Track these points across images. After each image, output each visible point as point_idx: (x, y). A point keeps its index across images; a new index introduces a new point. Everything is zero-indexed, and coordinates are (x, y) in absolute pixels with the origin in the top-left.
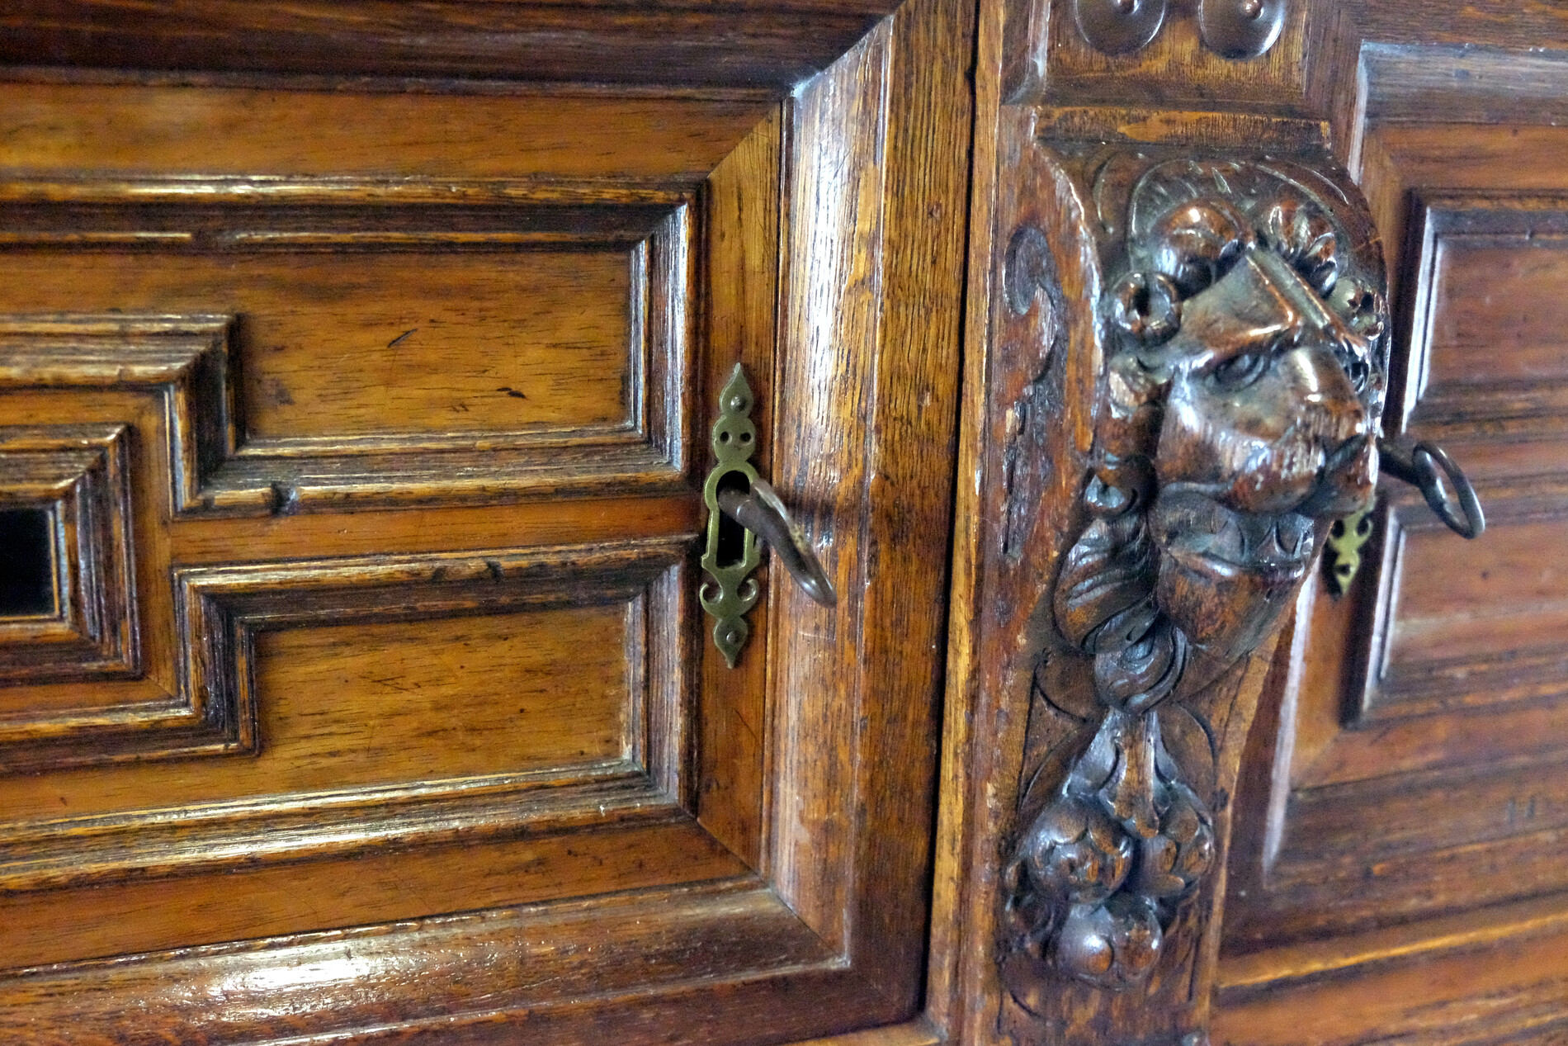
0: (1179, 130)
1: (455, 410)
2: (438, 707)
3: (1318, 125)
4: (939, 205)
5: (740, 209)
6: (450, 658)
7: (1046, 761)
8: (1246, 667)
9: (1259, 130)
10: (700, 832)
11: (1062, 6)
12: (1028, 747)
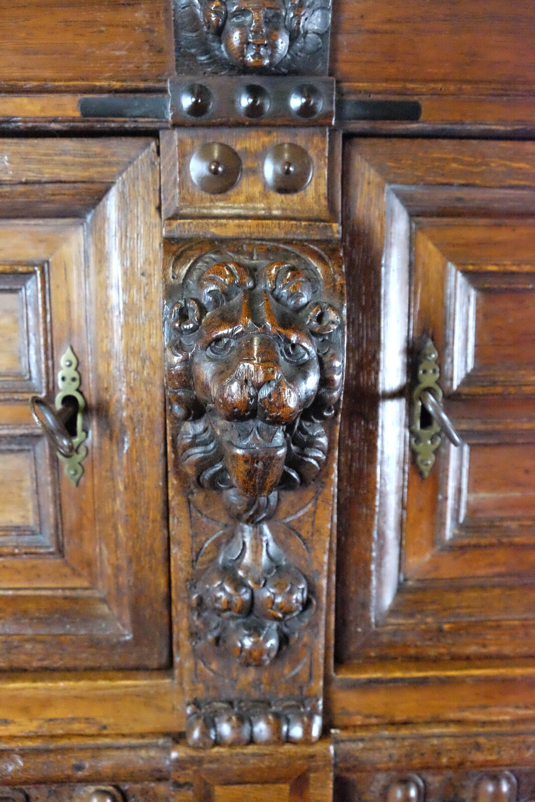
0: (246, 230)
3: (331, 226)
5: (66, 275)
7: (206, 545)
8: (316, 506)
9: (294, 229)
10: (66, 564)
11: (184, 172)
12: (194, 536)
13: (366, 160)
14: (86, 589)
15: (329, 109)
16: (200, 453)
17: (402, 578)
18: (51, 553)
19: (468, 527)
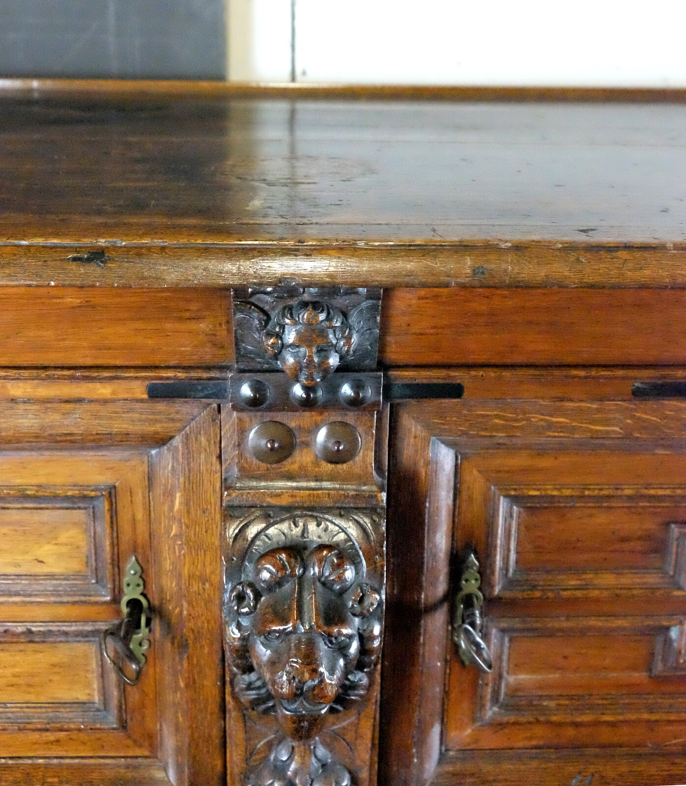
0: (298, 499)
1: (15, 567)
2: (14, 676)
3: (376, 495)
4: (207, 509)
5: (131, 497)
6: (19, 658)
7: (259, 746)
8: (359, 719)
9: (343, 498)
10: (129, 737)
11: (242, 445)
12: (248, 740)
13: (414, 418)
14: (146, 757)
15: (377, 399)
16: (254, 695)
17: (444, 749)
18: (114, 729)
19: (507, 705)
